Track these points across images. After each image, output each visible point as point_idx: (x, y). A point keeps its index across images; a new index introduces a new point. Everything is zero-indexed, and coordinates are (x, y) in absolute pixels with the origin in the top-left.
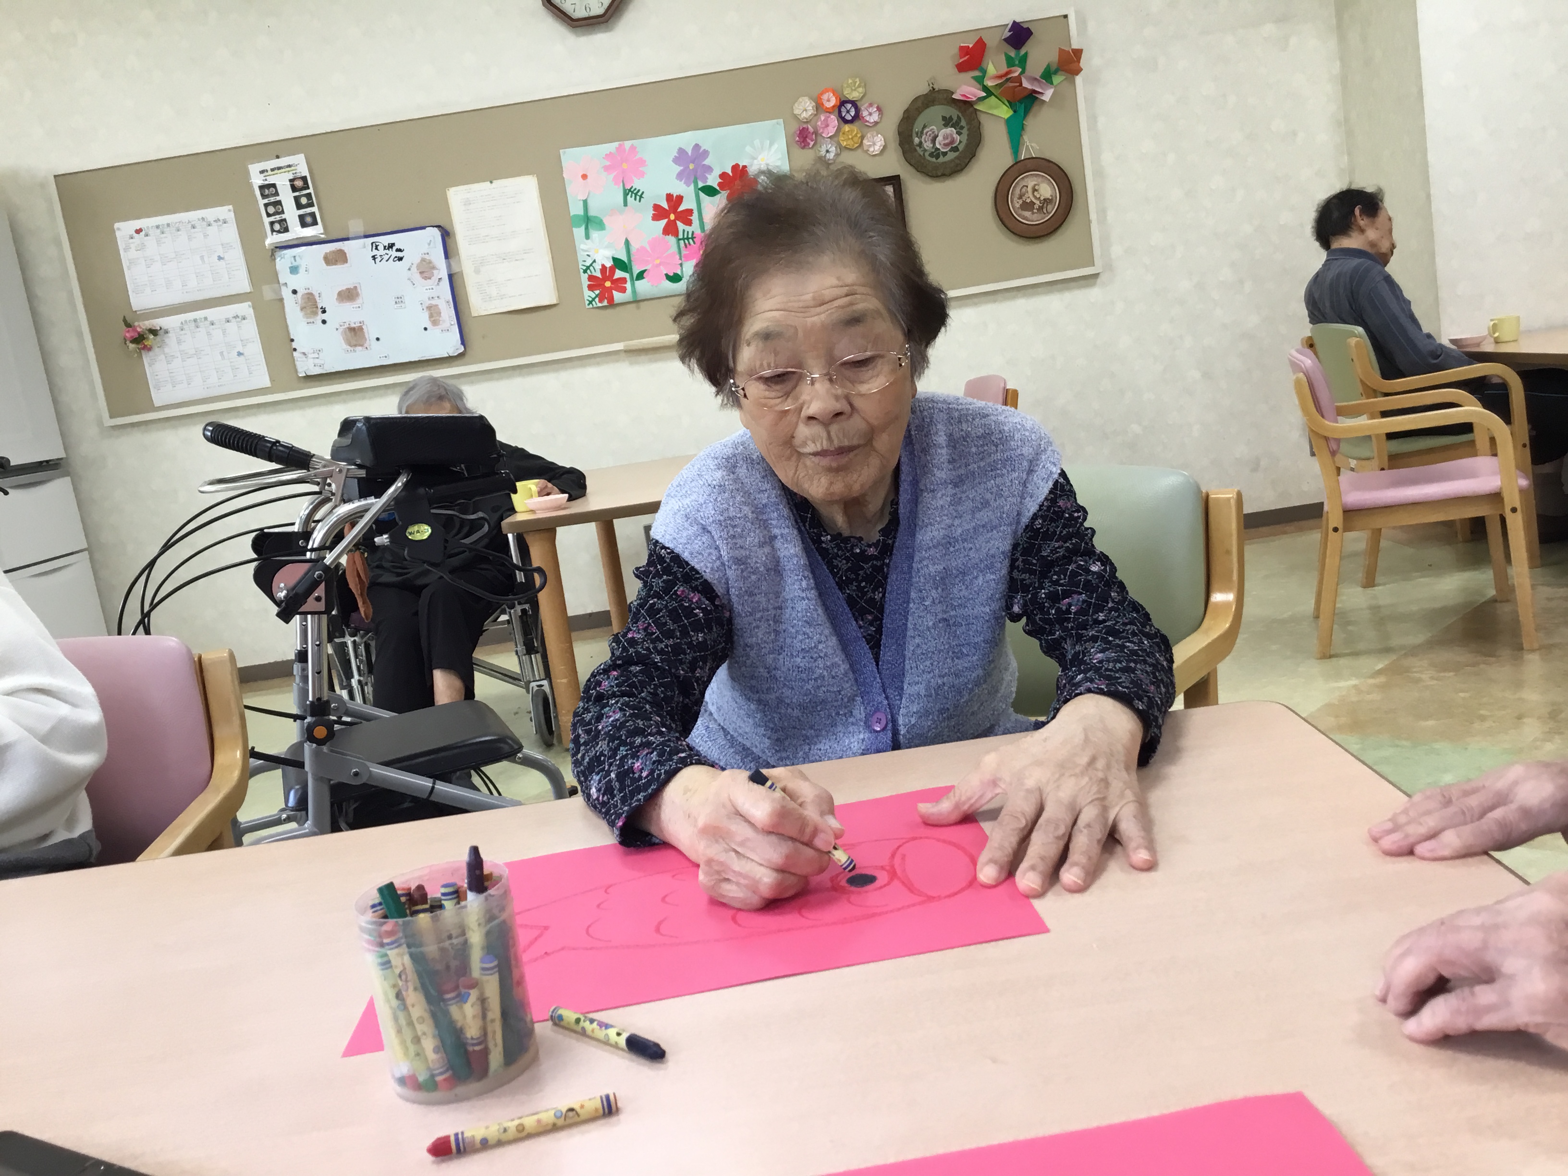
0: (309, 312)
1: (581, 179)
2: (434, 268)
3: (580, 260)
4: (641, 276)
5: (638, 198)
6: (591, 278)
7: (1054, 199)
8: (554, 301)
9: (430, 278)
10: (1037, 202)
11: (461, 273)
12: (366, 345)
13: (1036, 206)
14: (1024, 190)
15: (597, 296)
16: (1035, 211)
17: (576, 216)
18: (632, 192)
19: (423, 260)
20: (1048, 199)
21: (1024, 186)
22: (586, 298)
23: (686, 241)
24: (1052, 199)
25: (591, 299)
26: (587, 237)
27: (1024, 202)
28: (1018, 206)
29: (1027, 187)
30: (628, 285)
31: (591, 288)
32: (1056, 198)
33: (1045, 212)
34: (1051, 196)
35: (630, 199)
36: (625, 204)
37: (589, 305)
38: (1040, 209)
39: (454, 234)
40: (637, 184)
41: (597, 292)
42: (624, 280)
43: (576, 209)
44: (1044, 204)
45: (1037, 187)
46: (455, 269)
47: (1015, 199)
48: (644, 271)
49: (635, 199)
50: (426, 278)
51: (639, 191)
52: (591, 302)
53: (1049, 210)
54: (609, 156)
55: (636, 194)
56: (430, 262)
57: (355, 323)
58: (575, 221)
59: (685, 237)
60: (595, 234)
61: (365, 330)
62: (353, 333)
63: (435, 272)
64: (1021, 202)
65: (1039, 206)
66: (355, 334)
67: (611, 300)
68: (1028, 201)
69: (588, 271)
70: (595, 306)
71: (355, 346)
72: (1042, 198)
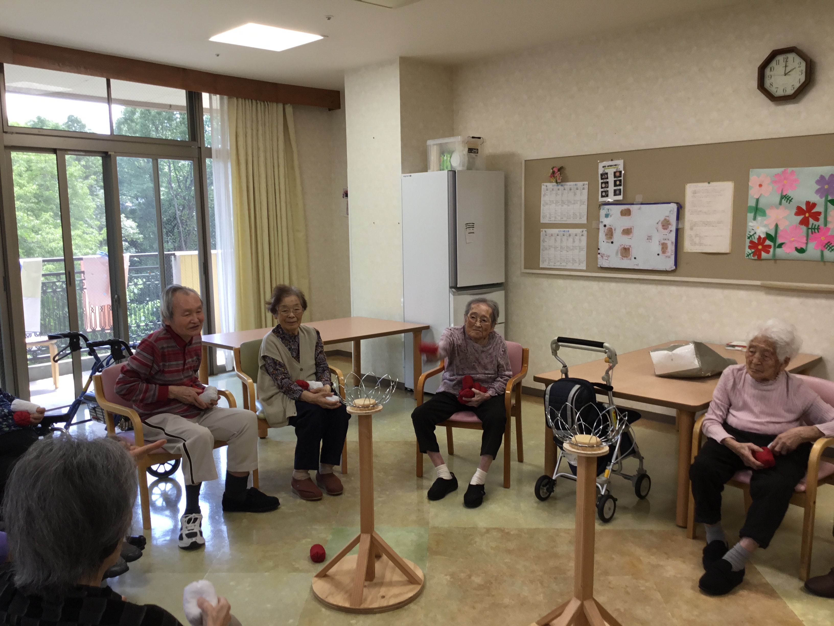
0: (608, 236)
1: (758, 187)
2: (670, 224)
3: (748, 230)
4: (780, 246)
5: (789, 201)
6: (751, 242)
8: (728, 251)
9: (666, 229)
11: (683, 229)
12: (629, 258)
15: (752, 253)
17: (751, 207)
18: (786, 198)
19: (665, 219)
22: (746, 252)
23: (813, 230)
25: (748, 254)
26: (755, 219)
30: (771, 250)
31: (750, 247)
35: (784, 201)
36: (780, 203)
37: (747, 256)
39: (684, 208)
40: (790, 193)
41: (753, 250)
42: (769, 246)
43: (752, 203)
46: (680, 226)
48: (783, 243)
49: (787, 202)
50: (664, 229)
51: (790, 197)
54: (777, 175)
55: (788, 199)
56: (668, 221)
57: (626, 246)
58: (750, 209)
59: (813, 227)
60: (759, 218)
61: (631, 250)
62: (625, 251)
63: (670, 226)
67: (759, 256)
69: (751, 238)
70: (750, 258)
71: (624, 257)
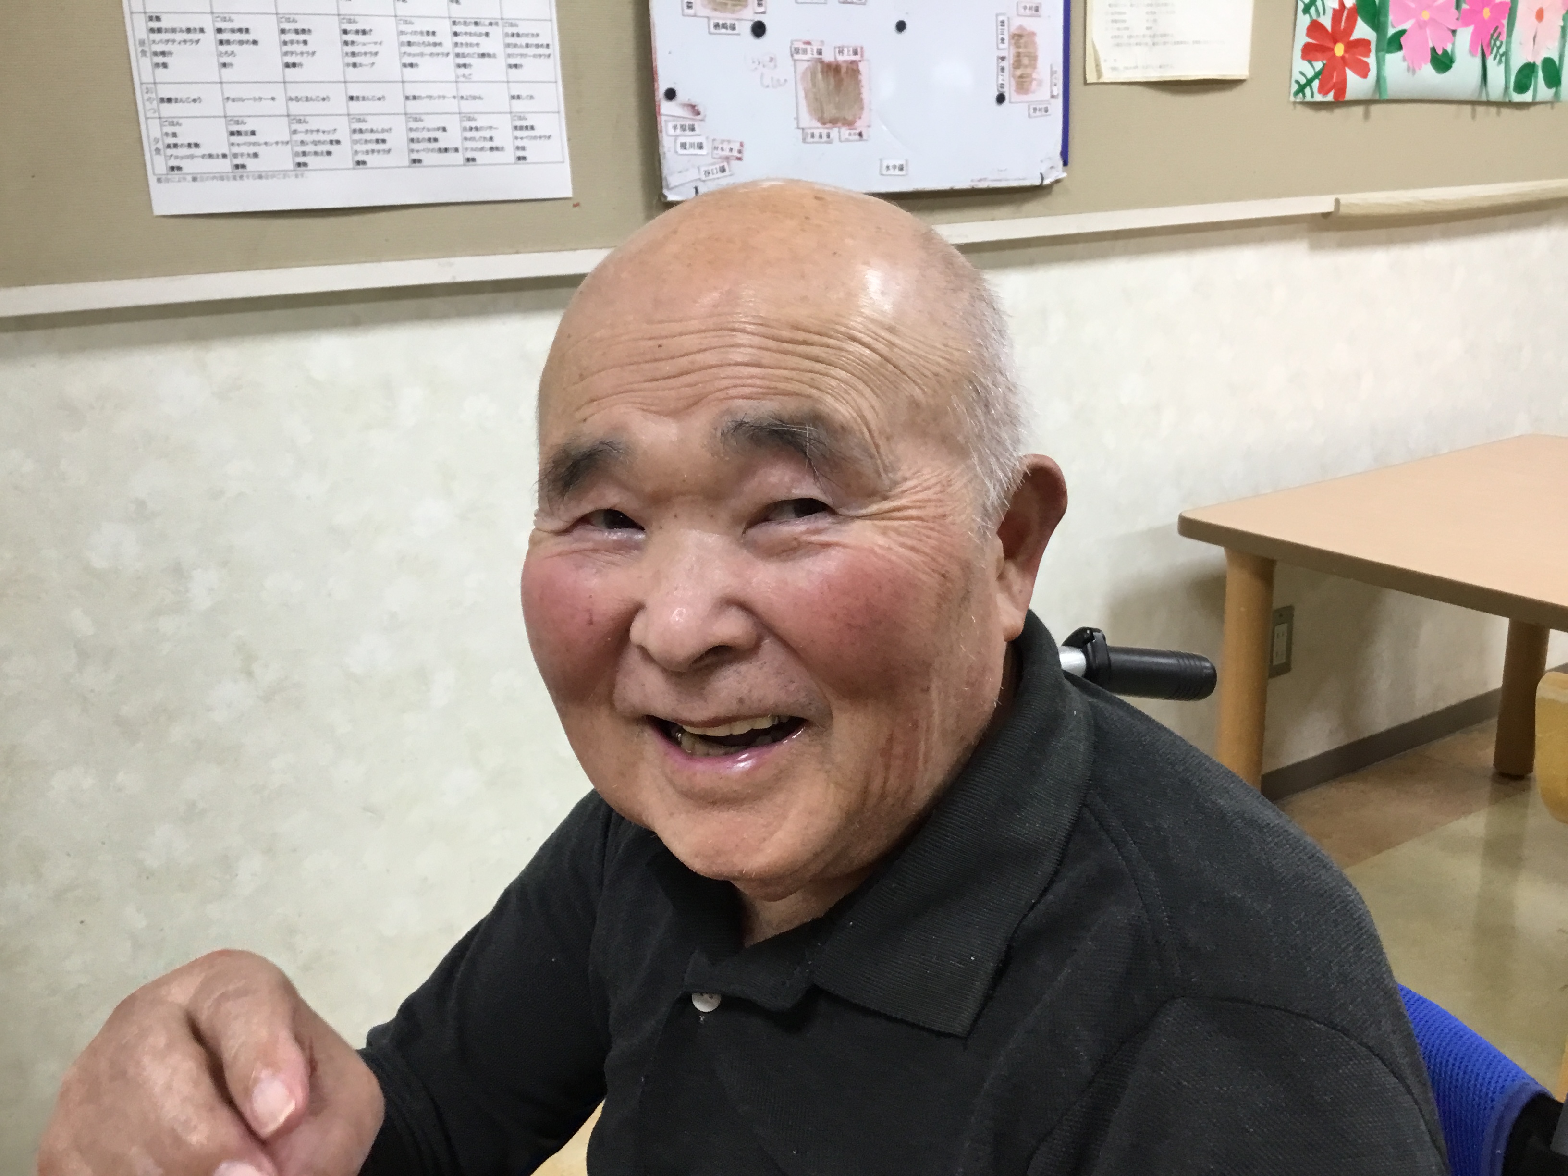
4: (1395, 43)
6: (1315, 27)
8: (1243, 72)
12: (860, 125)
15: (1316, 76)
22: (1296, 76)
25: (1303, 81)
30: (1371, 60)
31: (1309, 52)
37: (1296, 93)
41: (1319, 65)
42: (1364, 44)
48: (1402, 32)
52: (1301, 89)
57: (841, 52)
61: (864, 78)
62: (832, 81)
66: (839, 84)
67: (1341, 88)
69: (1313, 10)
70: (1308, 98)
71: (834, 122)
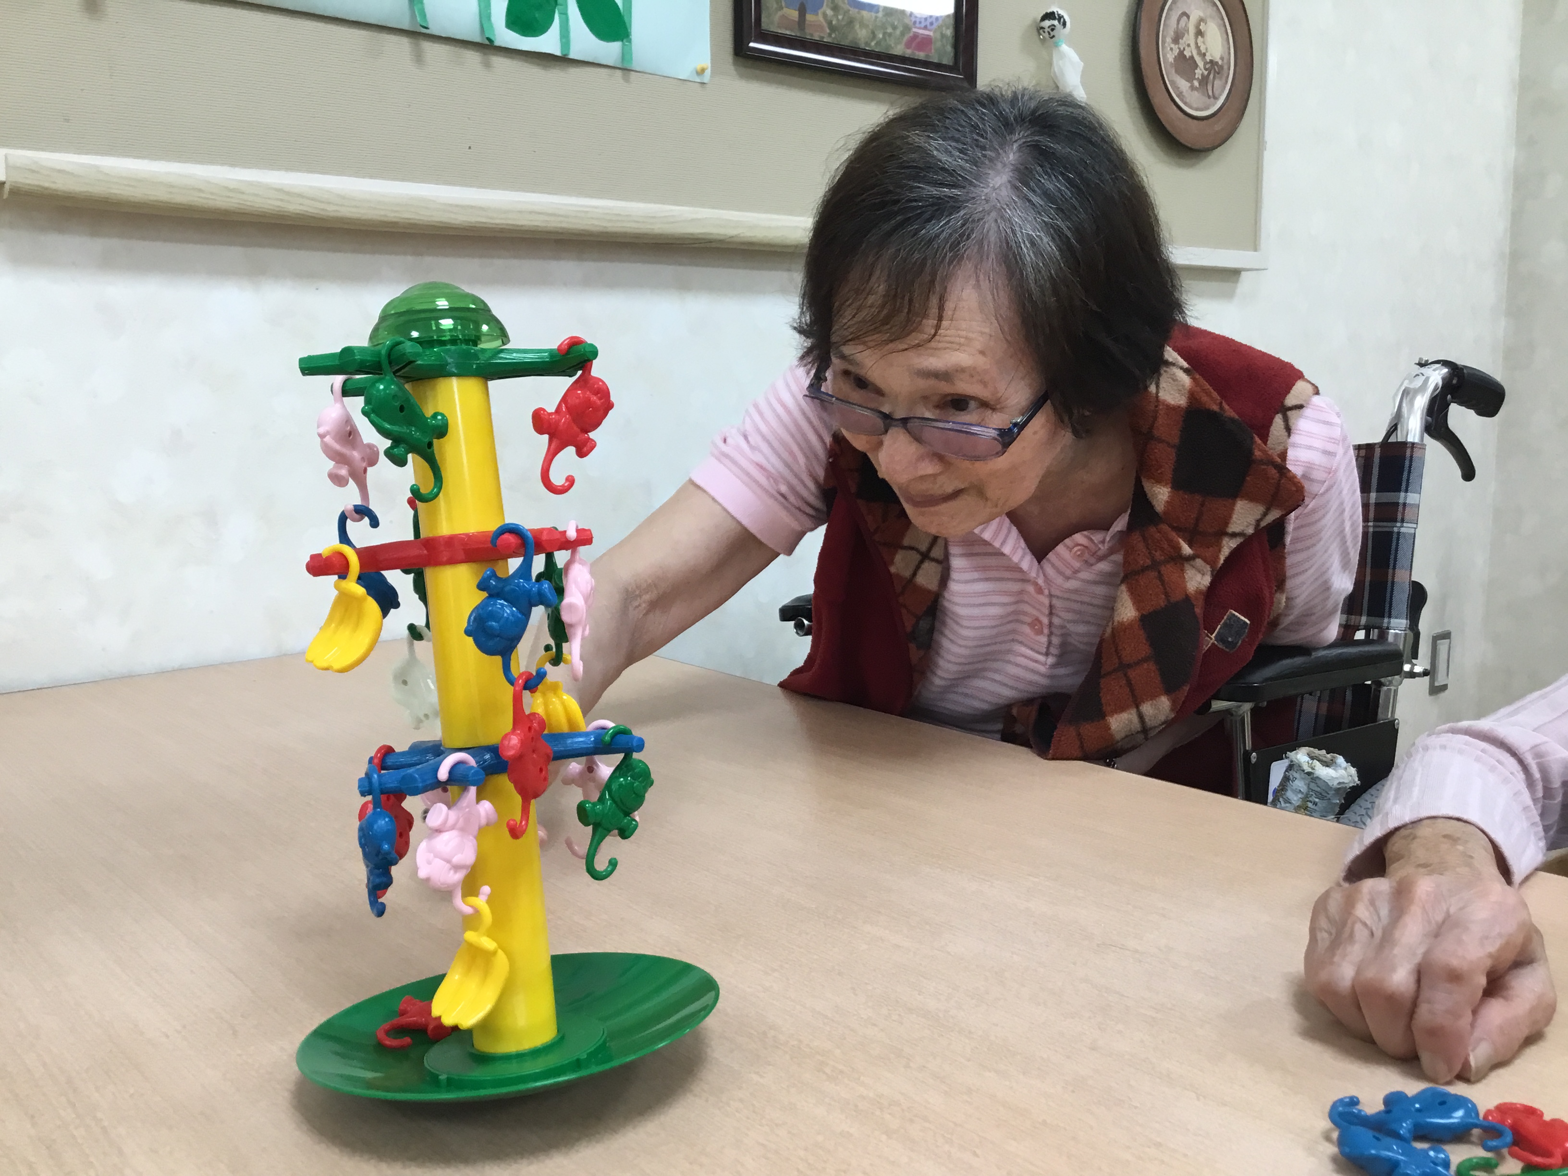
7: (1226, 67)
10: (1201, 64)
13: (1199, 73)
14: (1183, 23)
16: (1196, 83)
20: (1217, 63)
21: (1185, 14)
24: (1221, 67)
27: (1181, 53)
28: (1171, 57)
29: (1188, 17)
32: (1229, 69)
33: (1210, 93)
34: (1222, 58)
38: (1204, 81)
44: (1209, 74)
45: (1202, 27)
47: (1169, 40)
53: (1217, 93)
64: (1176, 52)
65: (1202, 75)
68: (1187, 53)
72: (1208, 58)
